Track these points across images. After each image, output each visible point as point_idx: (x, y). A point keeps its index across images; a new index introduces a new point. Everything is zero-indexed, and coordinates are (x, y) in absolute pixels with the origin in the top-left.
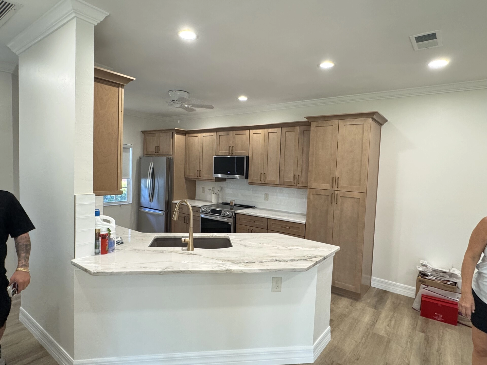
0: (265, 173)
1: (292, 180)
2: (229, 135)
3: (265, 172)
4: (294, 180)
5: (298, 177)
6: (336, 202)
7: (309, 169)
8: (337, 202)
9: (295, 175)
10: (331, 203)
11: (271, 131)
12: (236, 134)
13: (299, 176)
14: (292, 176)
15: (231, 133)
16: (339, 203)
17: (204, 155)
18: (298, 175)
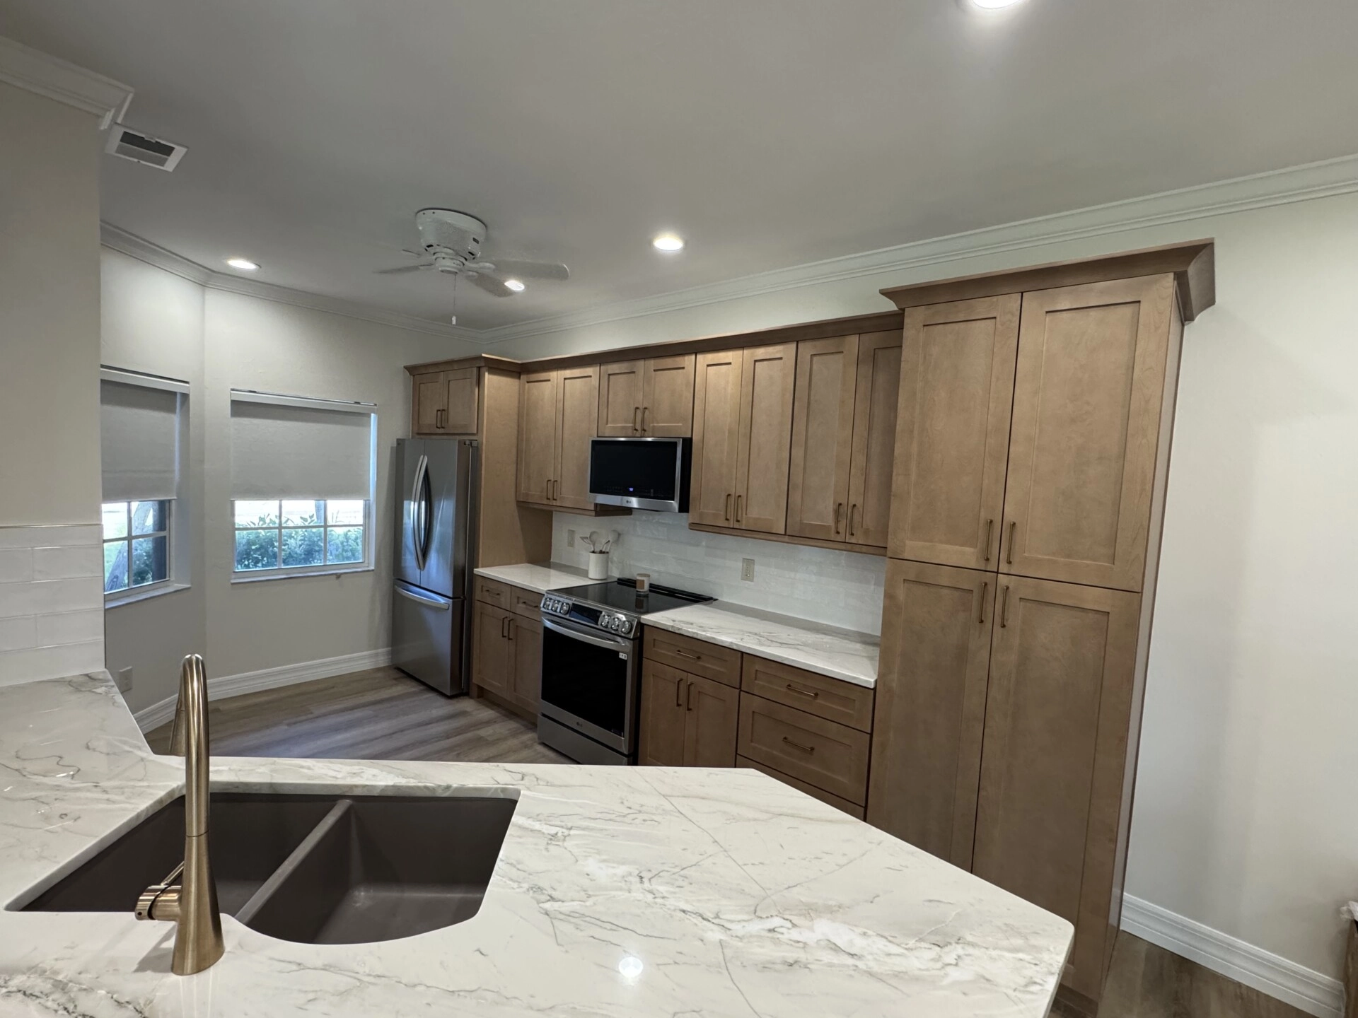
0: (740, 496)
1: (830, 521)
2: (634, 372)
3: (742, 492)
4: (837, 521)
5: (852, 513)
6: (1003, 619)
7: (894, 486)
8: (1007, 620)
9: (840, 504)
10: (982, 622)
11: (762, 353)
12: (655, 370)
13: (855, 511)
14: (830, 507)
15: (640, 365)
16: (1014, 621)
17: (565, 436)
18: (851, 504)
